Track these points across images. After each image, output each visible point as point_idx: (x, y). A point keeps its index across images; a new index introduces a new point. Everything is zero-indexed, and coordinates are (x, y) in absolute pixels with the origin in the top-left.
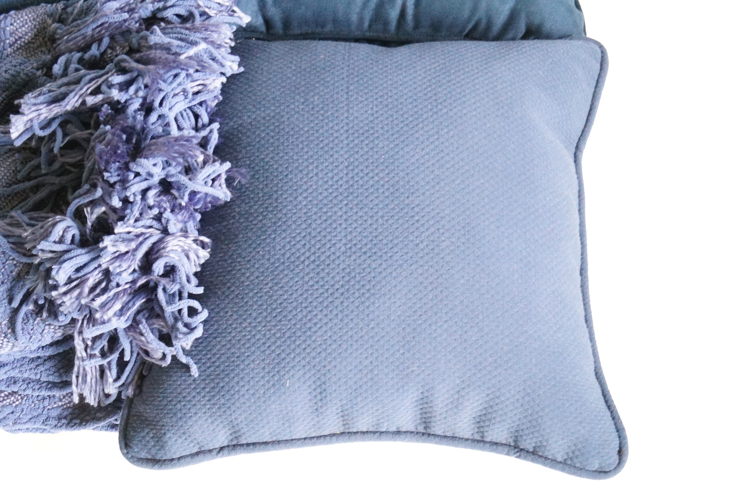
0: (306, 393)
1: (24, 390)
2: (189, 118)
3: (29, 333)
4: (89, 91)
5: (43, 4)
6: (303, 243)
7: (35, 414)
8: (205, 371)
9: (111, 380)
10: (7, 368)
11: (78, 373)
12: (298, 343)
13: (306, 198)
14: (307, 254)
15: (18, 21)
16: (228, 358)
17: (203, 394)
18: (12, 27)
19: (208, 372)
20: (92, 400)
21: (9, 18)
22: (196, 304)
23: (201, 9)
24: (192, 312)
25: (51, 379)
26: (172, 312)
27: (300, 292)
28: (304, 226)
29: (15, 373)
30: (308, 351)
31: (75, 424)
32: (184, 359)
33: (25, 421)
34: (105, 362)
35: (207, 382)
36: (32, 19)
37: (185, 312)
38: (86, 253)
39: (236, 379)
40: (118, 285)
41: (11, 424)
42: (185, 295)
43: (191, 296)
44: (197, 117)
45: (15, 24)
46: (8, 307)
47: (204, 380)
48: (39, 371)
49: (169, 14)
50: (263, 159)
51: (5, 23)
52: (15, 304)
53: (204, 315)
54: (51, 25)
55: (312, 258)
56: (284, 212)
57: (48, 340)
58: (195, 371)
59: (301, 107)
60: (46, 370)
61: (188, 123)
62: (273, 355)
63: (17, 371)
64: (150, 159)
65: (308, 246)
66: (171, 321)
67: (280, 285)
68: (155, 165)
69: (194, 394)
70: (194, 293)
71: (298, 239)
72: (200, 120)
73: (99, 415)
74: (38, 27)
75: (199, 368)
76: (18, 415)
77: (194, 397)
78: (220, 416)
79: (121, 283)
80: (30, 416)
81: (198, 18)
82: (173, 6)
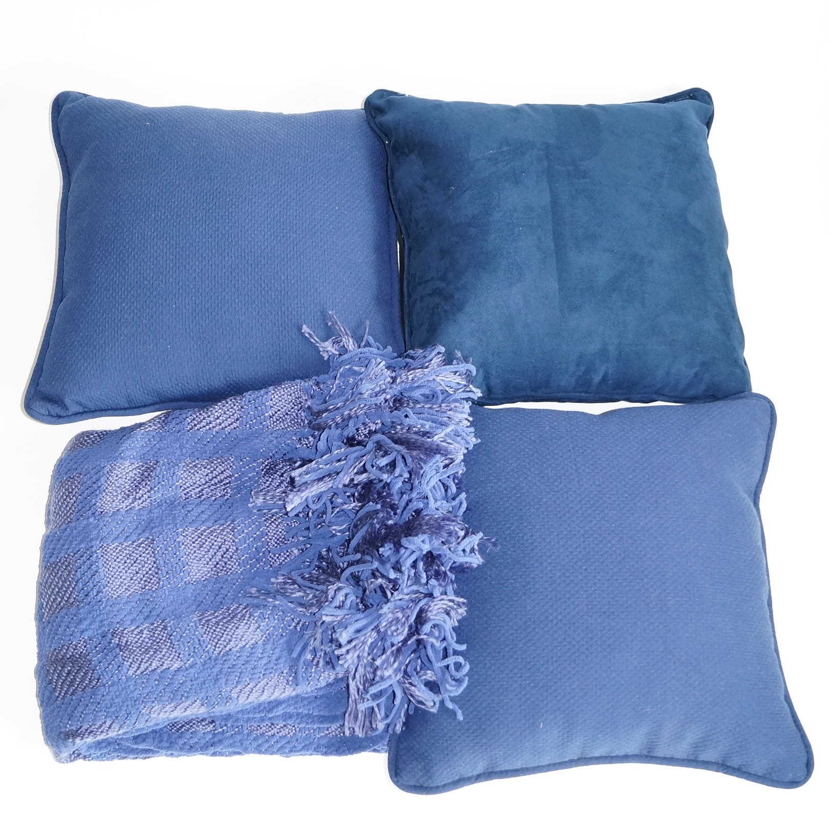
0: (555, 732)
1: (299, 724)
2: (440, 489)
3: (308, 680)
4: (355, 471)
5: (298, 381)
6: (550, 604)
7: (307, 742)
8: (468, 715)
9: (379, 717)
10: (284, 706)
11: (351, 712)
12: (550, 691)
13: (550, 564)
14: (555, 615)
15: (277, 397)
16: (488, 704)
17: (467, 735)
18: (271, 402)
19: (471, 716)
20: (359, 733)
21: (269, 394)
22: (461, 659)
23: (442, 389)
24: (458, 666)
25: (322, 713)
26: (440, 667)
27: (550, 648)
28: (550, 589)
29: (291, 710)
30: (559, 698)
31: (344, 751)
32: (450, 705)
33: (299, 749)
34: (374, 704)
35: (470, 724)
37: (452, 667)
38: (365, 617)
39: (496, 723)
40: (393, 645)
41: (287, 751)
42: (451, 651)
43: (456, 653)
44: (446, 488)
45: (274, 399)
46: (288, 657)
47: (467, 723)
48: (311, 707)
49: (417, 394)
50: (510, 527)
51: (266, 398)
52: (295, 655)
53: (467, 668)
55: (559, 618)
56: (532, 576)
57: (323, 683)
58: (460, 717)
59: (537, 479)
60: (318, 706)
61: (439, 493)
62: (529, 702)
63: (292, 708)
64: (420, 536)
65: (555, 606)
66: (440, 674)
67: (533, 642)
68: (423, 541)
69: (459, 734)
70: (459, 649)
71: (546, 600)
72: (449, 490)
73: (365, 744)
75: (463, 713)
76: (293, 744)
77: (460, 737)
78: (482, 752)
79: (395, 642)
80: (303, 745)
81: (441, 397)
82: (418, 387)
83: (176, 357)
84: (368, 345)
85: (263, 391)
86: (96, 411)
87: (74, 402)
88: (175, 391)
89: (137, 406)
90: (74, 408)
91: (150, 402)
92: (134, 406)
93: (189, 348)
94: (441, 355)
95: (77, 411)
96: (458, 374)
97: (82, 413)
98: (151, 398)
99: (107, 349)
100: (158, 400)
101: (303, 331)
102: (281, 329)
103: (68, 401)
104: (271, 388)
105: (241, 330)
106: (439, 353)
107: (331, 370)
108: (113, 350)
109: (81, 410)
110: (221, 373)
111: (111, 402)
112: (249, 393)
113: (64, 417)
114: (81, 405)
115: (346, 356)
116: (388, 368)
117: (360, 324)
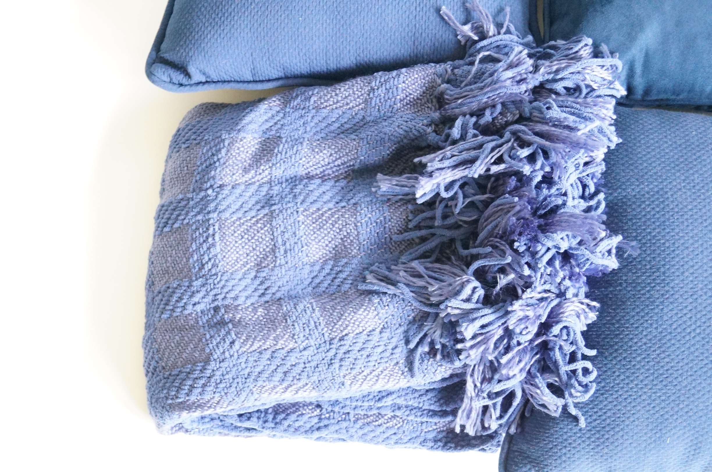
0: (682, 449)
1: (408, 416)
2: (577, 187)
3: (423, 372)
5: (433, 64)
6: (689, 316)
7: (414, 436)
8: (591, 422)
9: (494, 417)
10: (394, 396)
11: (465, 409)
12: (681, 406)
13: (692, 273)
14: (693, 327)
15: (410, 79)
16: (614, 413)
17: (587, 443)
18: (404, 85)
19: (593, 424)
20: (470, 431)
21: (402, 76)
22: (588, 365)
23: (586, 83)
24: (586, 371)
25: (432, 408)
26: (566, 371)
27: (685, 361)
28: (690, 300)
29: (401, 401)
30: (690, 414)
31: (451, 447)
32: (573, 411)
33: (405, 441)
34: (490, 403)
35: (592, 432)
36: (422, 77)
37: (580, 372)
38: (492, 313)
39: (621, 434)
40: (519, 344)
41: (392, 443)
42: (579, 356)
43: (585, 357)
44: (585, 187)
45: (407, 82)
46: (405, 347)
47: (590, 430)
48: (422, 401)
49: (559, 87)
50: (650, 233)
51: (398, 80)
52: (412, 346)
53: (594, 374)
54: (440, 85)
55: (698, 331)
56: (672, 285)
57: (439, 377)
58: (583, 423)
59: (683, 185)
60: (428, 400)
61: (577, 191)
62: (657, 415)
63: (403, 399)
64: (559, 232)
65: (694, 319)
66: (565, 378)
67: (667, 353)
68: (562, 239)
69: (580, 442)
70: (588, 355)
71: (685, 311)
72: (587, 190)
73: (473, 442)
74: (427, 85)
75: (586, 419)
76: (400, 436)
77: (580, 444)
78: (601, 462)
79: (522, 341)
80: (409, 438)
81: (585, 91)
82: (562, 79)
83: (307, 30)
84: (508, 32)
85: (394, 73)
86: (218, 81)
87: (198, 71)
88: (302, 67)
89: (261, 79)
90: (197, 77)
91: (274, 77)
92: (258, 79)
93: (321, 22)
94: (588, 47)
95: (200, 80)
96: (605, 68)
97: (204, 83)
98: (276, 73)
99: (236, 18)
100: (283, 76)
101: (441, 12)
102: (418, 9)
103: (192, 69)
104: (404, 70)
105: (377, 7)
106: (586, 45)
107: (467, 56)
108: (242, 19)
109: (204, 80)
110: (352, 51)
111: (235, 74)
112: (380, 73)
113: (186, 85)
114: (204, 74)
115: (485, 43)
116: (530, 56)
117: (501, 10)
